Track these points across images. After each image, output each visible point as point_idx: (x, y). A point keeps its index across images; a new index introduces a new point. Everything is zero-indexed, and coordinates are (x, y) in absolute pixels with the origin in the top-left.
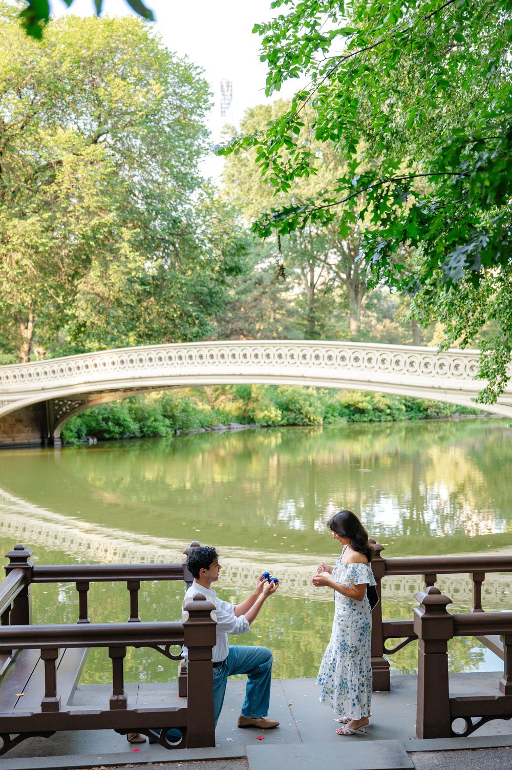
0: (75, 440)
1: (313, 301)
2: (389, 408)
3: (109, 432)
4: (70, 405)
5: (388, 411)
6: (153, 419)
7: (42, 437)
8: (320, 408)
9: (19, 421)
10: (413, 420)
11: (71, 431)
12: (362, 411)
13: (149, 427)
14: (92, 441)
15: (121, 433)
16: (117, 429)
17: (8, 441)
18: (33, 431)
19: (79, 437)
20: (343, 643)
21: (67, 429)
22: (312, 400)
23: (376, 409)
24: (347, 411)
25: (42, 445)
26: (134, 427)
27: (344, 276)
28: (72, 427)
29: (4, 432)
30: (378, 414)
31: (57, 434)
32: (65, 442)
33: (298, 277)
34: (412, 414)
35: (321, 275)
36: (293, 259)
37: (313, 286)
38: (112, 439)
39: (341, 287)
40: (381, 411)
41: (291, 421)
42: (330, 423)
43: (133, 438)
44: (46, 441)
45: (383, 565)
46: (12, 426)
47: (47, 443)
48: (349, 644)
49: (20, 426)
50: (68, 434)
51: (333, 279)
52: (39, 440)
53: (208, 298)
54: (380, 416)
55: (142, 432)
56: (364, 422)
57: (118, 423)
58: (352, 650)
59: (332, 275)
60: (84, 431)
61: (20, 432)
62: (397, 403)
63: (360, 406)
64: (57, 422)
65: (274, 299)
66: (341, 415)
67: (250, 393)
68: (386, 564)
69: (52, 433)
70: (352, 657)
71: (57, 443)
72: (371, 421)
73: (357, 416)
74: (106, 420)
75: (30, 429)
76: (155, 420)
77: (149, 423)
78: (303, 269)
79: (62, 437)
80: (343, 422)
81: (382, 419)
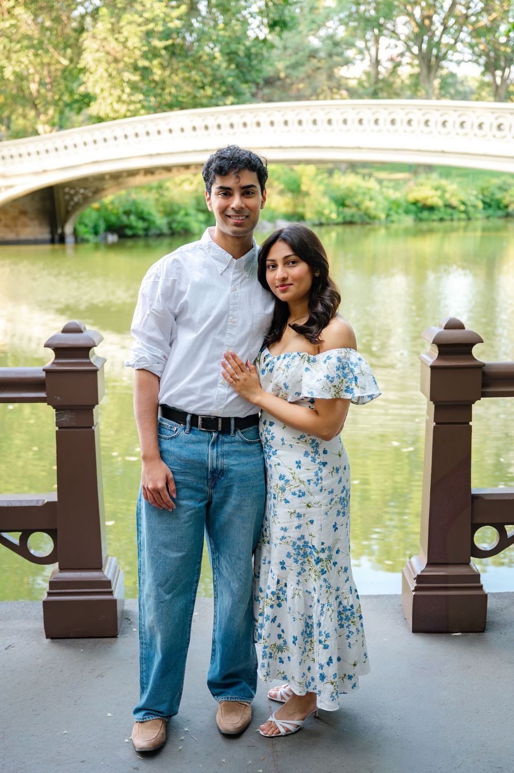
0: (91, 237)
1: (377, 81)
2: (464, 203)
3: (131, 227)
4: (83, 194)
5: (462, 208)
6: (182, 212)
7: (53, 232)
8: (383, 204)
9: (23, 213)
10: (491, 219)
11: (86, 226)
12: (431, 208)
13: (179, 222)
14: (112, 238)
15: (146, 230)
16: (141, 225)
17: (11, 236)
18: (41, 225)
19: (96, 233)
20: (301, 543)
21: (81, 223)
22: (372, 193)
23: (448, 206)
24: (413, 208)
25: (52, 241)
26: (161, 221)
27: (415, 50)
28: (87, 221)
29: (6, 226)
30: (449, 211)
31: (68, 229)
32: (79, 240)
33: (361, 52)
34: (490, 212)
35: (388, 49)
36: (355, 29)
37: (378, 62)
38: (135, 236)
39: (411, 64)
40: (454, 208)
41: (348, 219)
42: (392, 222)
43: (160, 235)
44: (57, 237)
45: (478, 375)
46: (15, 219)
47: (58, 239)
48: (316, 543)
49: (24, 219)
50: (82, 229)
51: (402, 55)
52: (47, 236)
53: (246, 60)
54: (451, 215)
55: (171, 228)
56: (434, 220)
57: (141, 217)
58: (323, 556)
59: (401, 47)
60: (102, 227)
61: (25, 225)
62: (472, 198)
63: (430, 202)
64: (68, 214)
65: (331, 76)
66: (407, 212)
67: (299, 186)
68: (484, 374)
69: (63, 227)
70: (323, 572)
71: (70, 239)
72: (441, 220)
73: (425, 214)
74: (127, 213)
75: (36, 222)
76: (187, 215)
77: (179, 217)
78: (366, 41)
79: (75, 233)
80: (409, 221)
81: (455, 216)
